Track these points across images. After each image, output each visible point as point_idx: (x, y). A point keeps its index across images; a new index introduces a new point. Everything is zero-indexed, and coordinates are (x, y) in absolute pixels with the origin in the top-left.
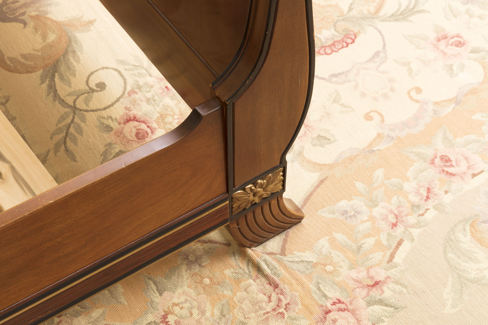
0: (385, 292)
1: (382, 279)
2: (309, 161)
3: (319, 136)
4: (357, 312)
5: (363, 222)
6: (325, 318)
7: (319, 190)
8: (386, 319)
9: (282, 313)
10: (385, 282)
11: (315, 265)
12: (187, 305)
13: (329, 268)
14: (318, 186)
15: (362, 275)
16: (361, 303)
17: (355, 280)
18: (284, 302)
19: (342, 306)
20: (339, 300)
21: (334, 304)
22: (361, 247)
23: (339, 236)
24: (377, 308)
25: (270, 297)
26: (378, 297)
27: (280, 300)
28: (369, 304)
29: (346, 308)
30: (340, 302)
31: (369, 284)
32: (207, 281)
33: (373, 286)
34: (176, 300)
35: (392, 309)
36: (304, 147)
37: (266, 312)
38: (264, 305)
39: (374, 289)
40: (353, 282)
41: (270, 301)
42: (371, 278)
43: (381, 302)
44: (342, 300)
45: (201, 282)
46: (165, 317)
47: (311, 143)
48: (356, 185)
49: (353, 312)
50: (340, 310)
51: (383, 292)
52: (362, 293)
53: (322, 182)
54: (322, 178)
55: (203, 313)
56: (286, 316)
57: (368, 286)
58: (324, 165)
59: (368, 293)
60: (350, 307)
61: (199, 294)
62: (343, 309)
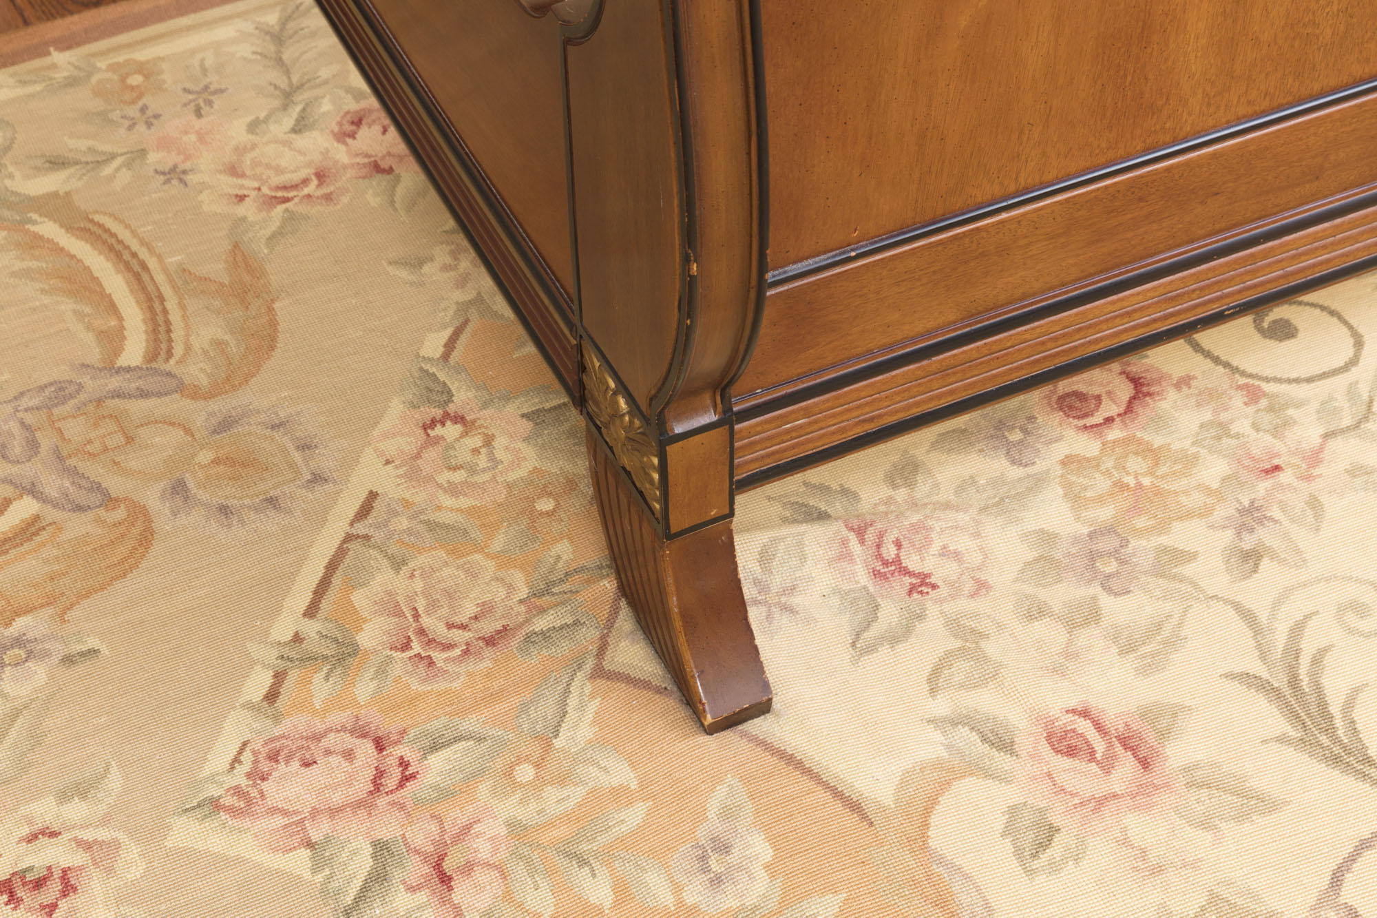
0: (409, 894)
1: (456, 897)
2: (944, 785)
3: (1053, 830)
4: (362, 813)
5: (678, 889)
6: (364, 735)
7: (823, 796)
8: (319, 878)
9: (406, 646)
10: (444, 901)
11: (546, 741)
12: (483, 461)
13: (526, 773)
14: (837, 794)
15: (482, 848)
16: (388, 827)
17: (467, 829)
18: (438, 656)
19: (391, 782)
20: (413, 776)
21: (404, 764)
22: (583, 862)
23: (634, 816)
24: (363, 864)
25: (463, 627)
26: (397, 875)
27: (449, 647)
28: (381, 849)
29: (381, 788)
30: (406, 779)
31: (446, 859)
32: (546, 505)
33: (438, 867)
34: (500, 442)
35: (349, 900)
36: (1008, 782)
37: (420, 613)
38: (444, 611)
39: (427, 869)
40: (464, 820)
41: (450, 626)
42: (468, 868)
43: (378, 878)
44: (410, 786)
45: (545, 492)
46: (459, 419)
47: (1025, 804)
48: (829, 897)
49: (364, 804)
50: (380, 774)
51: (412, 889)
52: (422, 834)
53: (855, 806)
54: (869, 809)
55: (453, 490)
56: (399, 655)
57: (441, 858)
58: (926, 825)
59: (417, 852)
60: (382, 801)
61: (509, 486)
62: (378, 782)
